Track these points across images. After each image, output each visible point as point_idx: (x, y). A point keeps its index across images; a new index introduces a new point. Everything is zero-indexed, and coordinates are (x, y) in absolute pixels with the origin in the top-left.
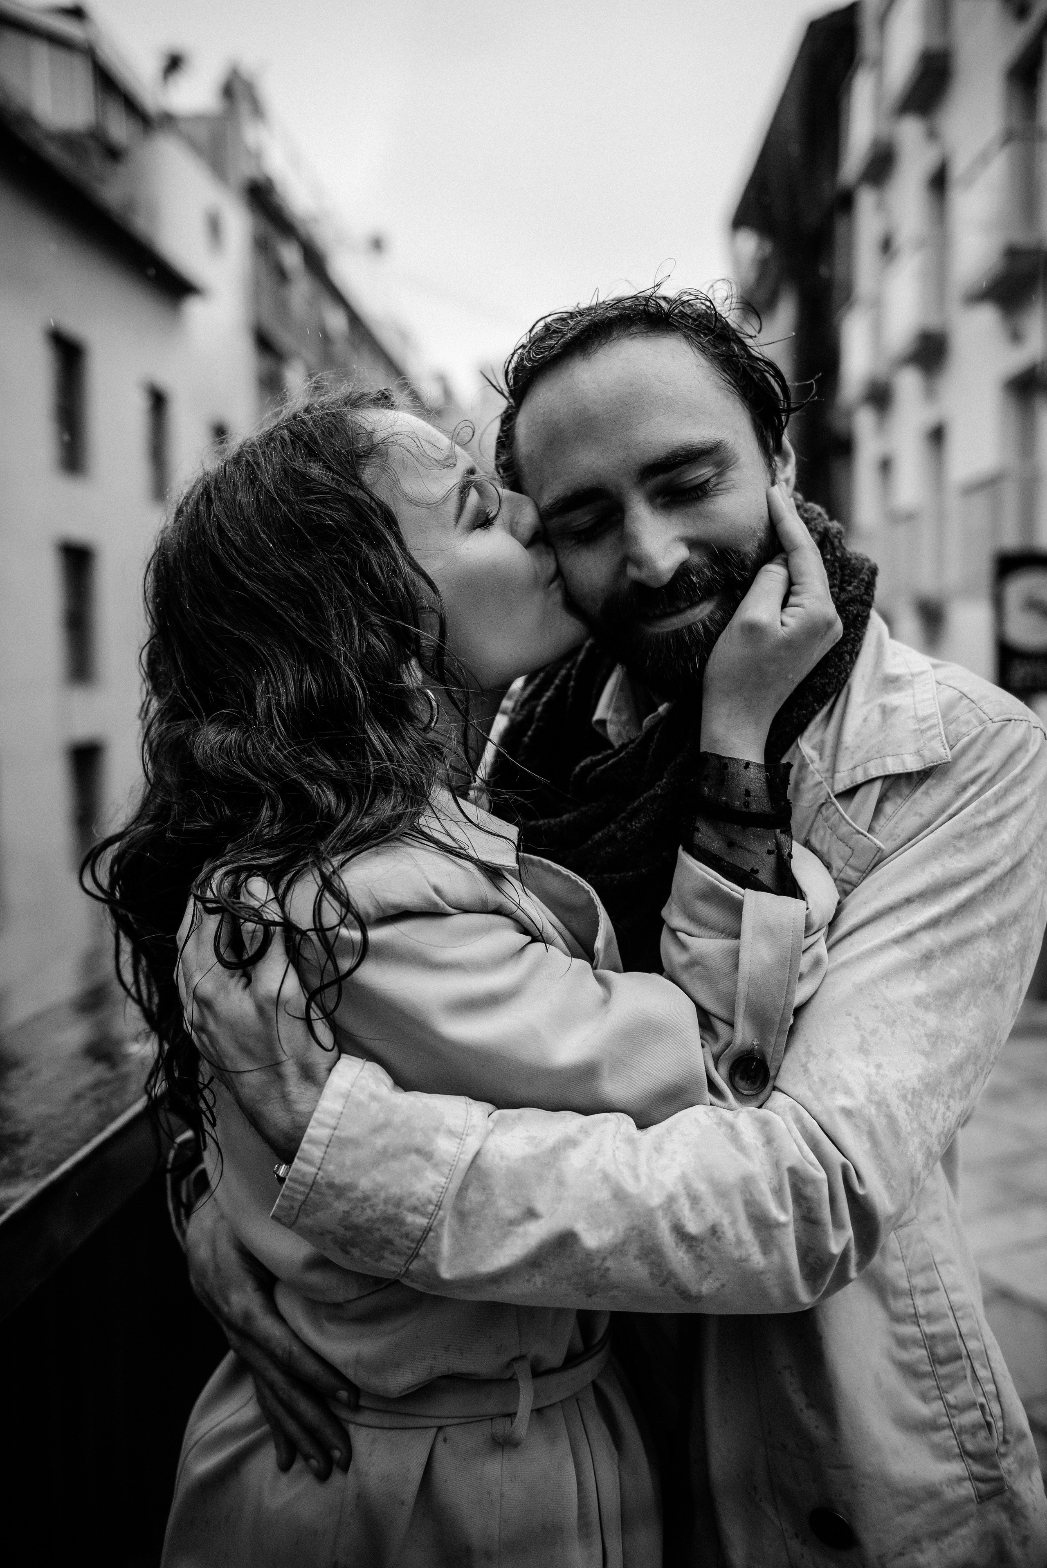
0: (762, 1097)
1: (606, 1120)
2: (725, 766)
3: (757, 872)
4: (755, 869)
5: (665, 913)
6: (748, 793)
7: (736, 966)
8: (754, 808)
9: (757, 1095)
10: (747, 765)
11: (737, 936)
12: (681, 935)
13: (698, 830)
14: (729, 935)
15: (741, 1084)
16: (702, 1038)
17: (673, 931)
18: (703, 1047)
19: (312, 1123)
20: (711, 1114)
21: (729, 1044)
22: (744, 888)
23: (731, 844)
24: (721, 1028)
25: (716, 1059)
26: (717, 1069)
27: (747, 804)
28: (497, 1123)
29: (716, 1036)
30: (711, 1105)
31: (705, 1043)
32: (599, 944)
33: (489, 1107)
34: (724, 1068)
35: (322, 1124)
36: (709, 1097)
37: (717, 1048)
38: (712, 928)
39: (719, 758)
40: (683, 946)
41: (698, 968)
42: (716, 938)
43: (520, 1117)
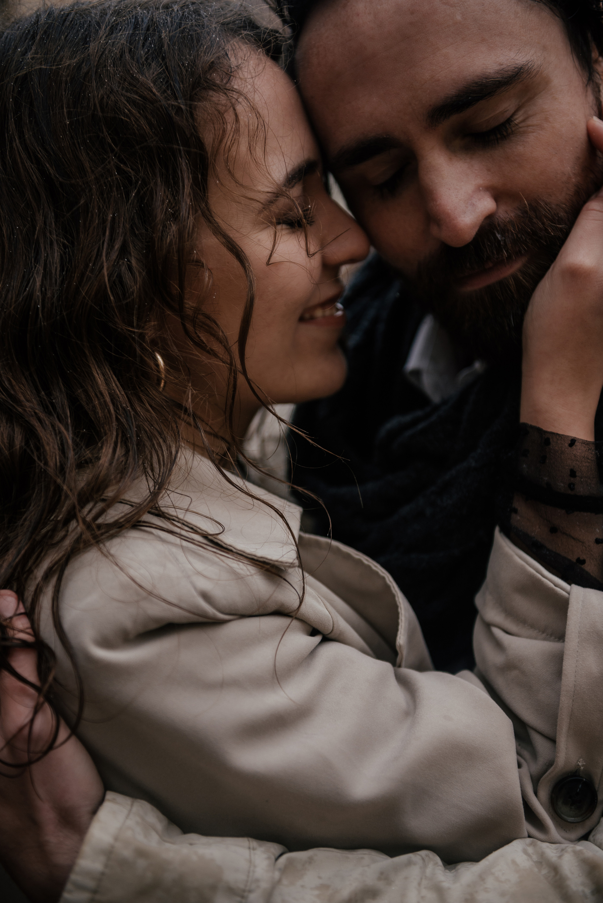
0: (589, 823)
1: (409, 863)
2: (547, 442)
3: (583, 562)
4: (581, 558)
5: (479, 600)
6: (573, 473)
7: (559, 673)
8: (581, 490)
9: (583, 821)
10: (573, 442)
11: (561, 637)
12: (497, 631)
13: (515, 511)
14: (551, 635)
15: (564, 809)
16: (518, 753)
17: (488, 626)
18: (519, 766)
19: (69, 886)
20: (530, 850)
21: (551, 764)
22: (570, 584)
23: (554, 530)
24: (540, 743)
25: (536, 781)
26: (536, 793)
27: (571, 486)
28: (284, 871)
29: (534, 754)
30: (529, 836)
31: (522, 761)
32: (401, 639)
33: (275, 848)
34: (544, 792)
35: (80, 887)
36: (527, 827)
37: (536, 768)
38: (532, 626)
39: (540, 431)
40: (498, 645)
41: (515, 673)
42: (536, 638)
43: (310, 861)
